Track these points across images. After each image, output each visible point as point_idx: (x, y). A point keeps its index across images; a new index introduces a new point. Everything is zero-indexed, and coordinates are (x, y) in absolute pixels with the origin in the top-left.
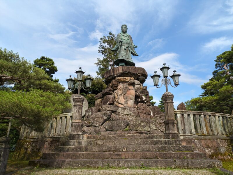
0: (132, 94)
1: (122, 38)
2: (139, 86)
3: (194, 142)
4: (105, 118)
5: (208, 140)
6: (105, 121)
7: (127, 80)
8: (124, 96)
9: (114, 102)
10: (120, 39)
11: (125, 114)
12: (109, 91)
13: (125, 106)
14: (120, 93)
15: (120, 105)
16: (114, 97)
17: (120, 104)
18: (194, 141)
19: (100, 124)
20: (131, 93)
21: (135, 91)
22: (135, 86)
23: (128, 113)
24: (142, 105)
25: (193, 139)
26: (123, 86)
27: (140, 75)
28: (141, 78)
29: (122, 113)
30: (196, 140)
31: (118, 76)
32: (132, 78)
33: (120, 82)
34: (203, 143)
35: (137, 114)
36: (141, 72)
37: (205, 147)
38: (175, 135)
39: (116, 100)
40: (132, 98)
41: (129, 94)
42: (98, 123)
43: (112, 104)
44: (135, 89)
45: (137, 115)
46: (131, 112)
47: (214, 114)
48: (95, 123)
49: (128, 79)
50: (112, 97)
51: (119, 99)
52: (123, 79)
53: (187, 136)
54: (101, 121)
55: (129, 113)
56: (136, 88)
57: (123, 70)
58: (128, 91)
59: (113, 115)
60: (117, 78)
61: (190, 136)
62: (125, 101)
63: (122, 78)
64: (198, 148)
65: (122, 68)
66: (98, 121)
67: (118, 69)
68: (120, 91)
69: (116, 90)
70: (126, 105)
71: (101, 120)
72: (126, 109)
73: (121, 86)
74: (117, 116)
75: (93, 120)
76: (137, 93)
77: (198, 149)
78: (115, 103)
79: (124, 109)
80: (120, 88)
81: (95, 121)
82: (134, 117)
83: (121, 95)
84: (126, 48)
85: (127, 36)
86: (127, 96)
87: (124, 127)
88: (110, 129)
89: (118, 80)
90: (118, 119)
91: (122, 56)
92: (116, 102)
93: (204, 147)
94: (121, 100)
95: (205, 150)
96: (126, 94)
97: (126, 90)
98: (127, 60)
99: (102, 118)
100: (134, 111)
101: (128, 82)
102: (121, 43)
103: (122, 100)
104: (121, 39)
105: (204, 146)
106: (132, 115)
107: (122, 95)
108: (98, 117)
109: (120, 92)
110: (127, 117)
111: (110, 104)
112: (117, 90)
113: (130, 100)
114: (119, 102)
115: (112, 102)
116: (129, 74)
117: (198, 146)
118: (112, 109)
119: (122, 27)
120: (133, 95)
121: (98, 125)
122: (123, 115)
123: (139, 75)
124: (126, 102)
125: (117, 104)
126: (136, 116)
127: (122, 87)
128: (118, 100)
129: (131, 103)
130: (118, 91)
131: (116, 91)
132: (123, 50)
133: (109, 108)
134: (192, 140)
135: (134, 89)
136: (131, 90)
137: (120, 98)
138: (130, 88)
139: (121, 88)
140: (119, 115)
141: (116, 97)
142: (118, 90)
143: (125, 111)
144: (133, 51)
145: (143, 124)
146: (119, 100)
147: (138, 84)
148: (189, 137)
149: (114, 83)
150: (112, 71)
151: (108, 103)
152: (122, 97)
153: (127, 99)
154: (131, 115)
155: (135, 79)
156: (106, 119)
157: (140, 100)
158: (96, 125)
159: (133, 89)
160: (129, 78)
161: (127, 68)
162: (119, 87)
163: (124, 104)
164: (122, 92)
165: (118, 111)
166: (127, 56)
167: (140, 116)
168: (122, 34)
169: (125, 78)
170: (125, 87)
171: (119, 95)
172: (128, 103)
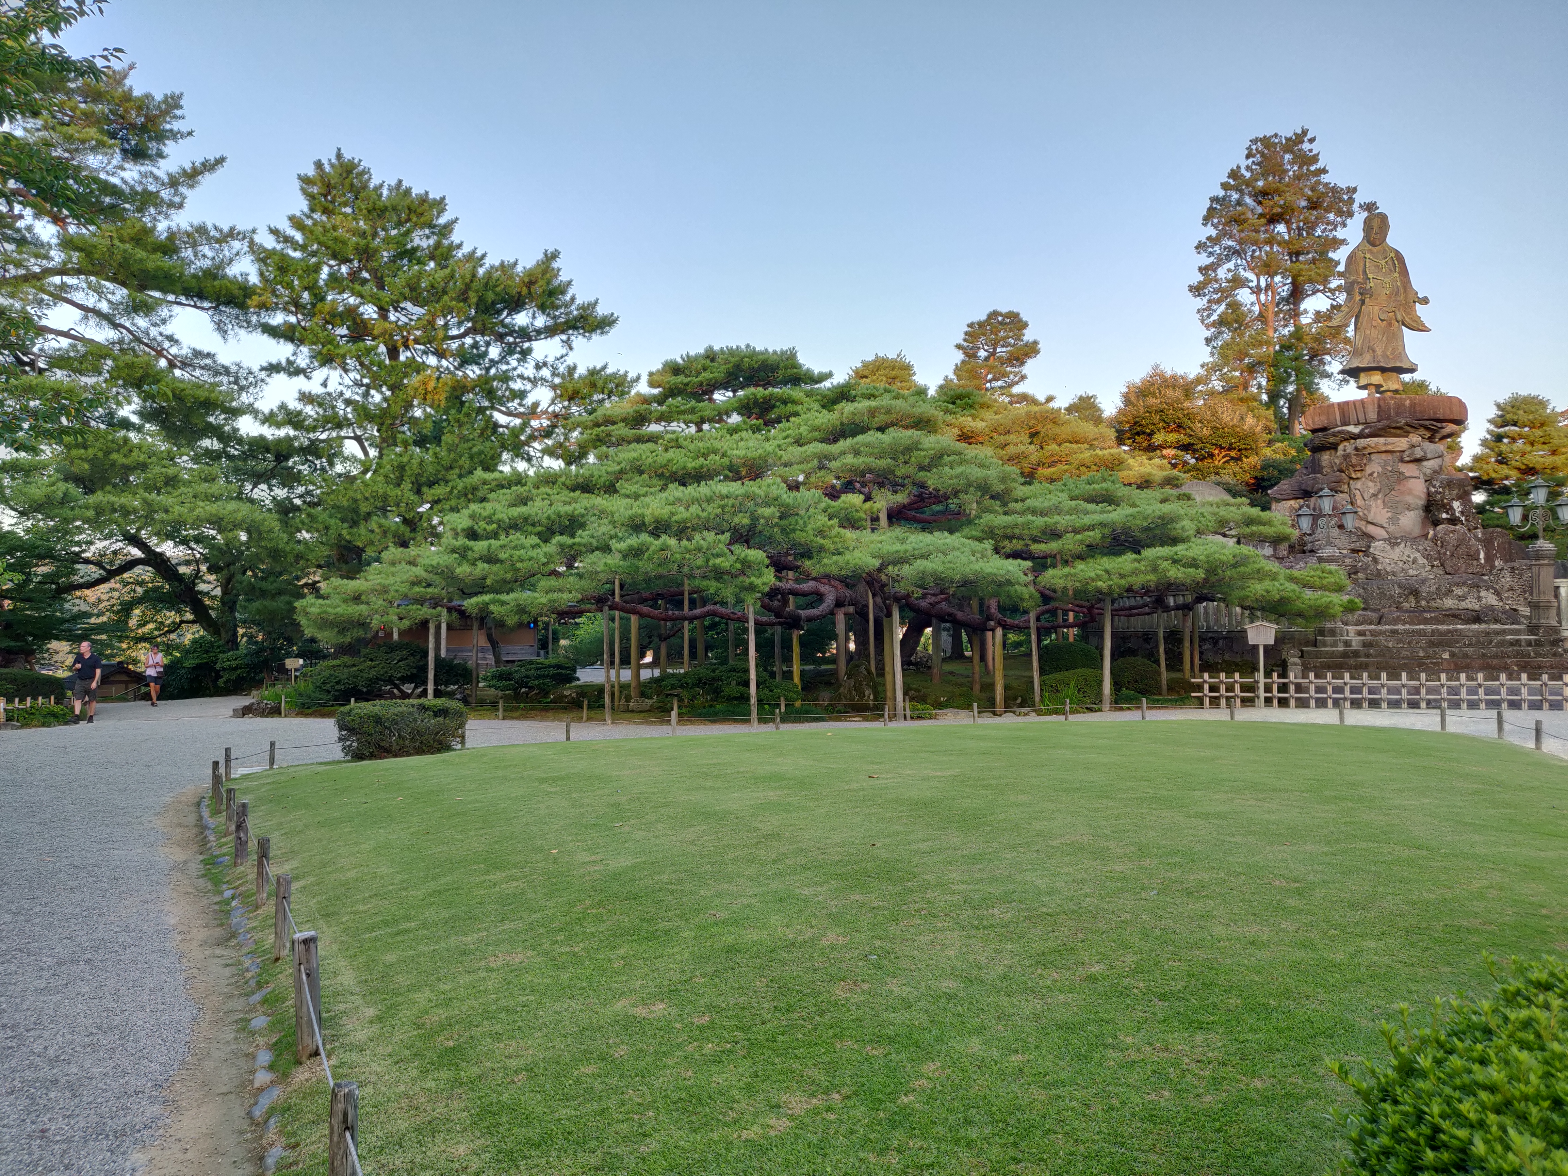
0: (1414, 491)
1: (1370, 276)
2: (1439, 461)
7: (1399, 446)
8: (1387, 499)
10: (1361, 279)
11: (1397, 558)
12: (1336, 485)
13: (1390, 530)
14: (1372, 491)
15: (1374, 530)
16: (1353, 502)
17: (1373, 524)
20: (1410, 489)
21: (1425, 482)
22: (1427, 464)
23: (1405, 558)
24: (1452, 532)
26: (1384, 468)
28: (1447, 429)
29: (1385, 558)
31: (1364, 435)
32: (1415, 438)
33: (1371, 454)
35: (1436, 559)
36: (1448, 413)
38: (1550, 629)
39: (1360, 514)
40: (1413, 506)
41: (1402, 493)
44: (1425, 474)
45: (1436, 563)
46: (1417, 555)
49: (1401, 443)
51: (1368, 508)
52: (1385, 444)
55: (1409, 557)
56: (1428, 471)
57: (1378, 408)
58: (1399, 481)
60: (1361, 442)
62: (1389, 514)
63: (1382, 440)
67: (1364, 407)
68: (1371, 484)
69: (1357, 479)
70: (1392, 528)
72: (1399, 544)
73: (1375, 467)
74: (1371, 566)
76: (1434, 490)
78: (1356, 522)
79: (1394, 545)
80: (1371, 474)
82: (1426, 569)
83: (1374, 495)
84: (1386, 315)
85: (1387, 262)
86: (1397, 499)
89: (1363, 448)
90: (1375, 573)
92: (1359, 518)
94: (1375, 514)
96: (1393, 493)
97: (1393, 482)
98: (1392, 363)
100: (1426, 550)
101: (1402, 452)
103: (1379, 512)
106: (1420, 562)
107: (1380, 496)
109: (1372, 488)
110: (1404, 569)
112: (1361, 481)
113: (1407, 513)
114: (1370, 519)
118: (1352, 546)
120: (1419, 498)
122: (1387, 561)
124: (1394, 520)
125: (1363, 525)
126: (1433, 566)
127: (1380, 469)
128: (1365, 511)
129: (1410, 520)
130: (1364, 483)
131: (1358, 485)
132: (1374, 323)
133: (1344, 542)
135: (1422, 476)
136: (1412, 479)
137: (1374, 506)
138: (1407, 474)
139: (1375, 475)
140: (1376, 562)
141: (1360, 502)
142: (1364, 479)
143: (1397, 551)
144: (1411, 319)
145: (1456, 591)
146: (1369, 511)
147: (1436, 455)
149: (1354, 459)
152: (1379, 502)
153: (1396, 509)
154: (1415, 561)
155: (1425, 440)
157: (1443, 515)
159: (1417, 476)
160: (1404, 440)
162: (1368, 470)
163: (1386, 525)
164: (1378, 487)
165: (1371, 550)
166: (1391, 346)
167: (1445, 564)
168: (1367, 256)
169: (1392, 443)
170: (1390, 468)
171: (1369, 496)
172: (1400, 522)
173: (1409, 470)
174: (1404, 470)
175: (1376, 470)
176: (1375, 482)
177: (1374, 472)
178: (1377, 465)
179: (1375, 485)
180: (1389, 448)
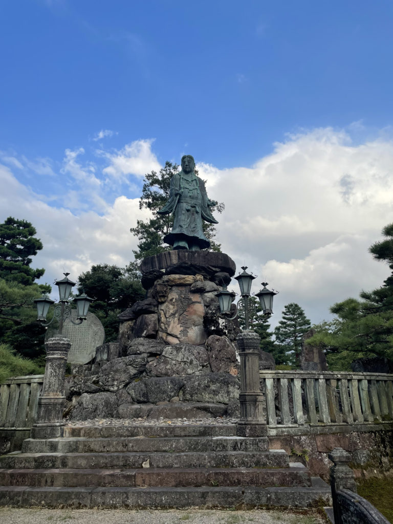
0: (197, 312)
1: (182, 186)
2: (215, 294)
3: (298, 442)
4: (133, 371)
5: (331, 436)
6: (132, 378)
7: (188, 281)
8: (181, 317)
9: (157, 332)
10: (177, 188)
11: (180, 360)
12: (147, 306)
13: (181, 340)
14: (171, 311)
15: (170, 339)
16: (159, 320)
17: (171, 335)
18: (301, 438)
19: (120, 387)
20: (195, 311)
21: (205, 306)
22: (206, 294)
23: (185, 360)
24: (218, 340)
25: (297, 435)
26: (180, 295)
27: (217, 270)
28: (221, 274)
29: (172, 359)
30: (303, 438)
31: (168, 273)
32: (199, 277)
33: (172, 286)
34: (319, 444)
35: (205, 361)
36: (220, 263)
37: (323, 453)
38: (256, 428)
39: (163, 327)
40: (197, 322)
41: (191, 314)
42: (116, 383)
43: (152, 336)
44: (205, 301)
45: (205, 364)
46: (193, 357)
47: (349, 375)
48: (110, 384)
49: (189, 278)
50: (153, 319)
51: (168, 324)
52: (179, 279)
53: (285, 428)
54: (123, 379)
55: (188, 359)
56: (208, 300)
57: (179, 258)
58: (189, 305)
59: (153, 362)
60: (165, 278)
61: (292, 427)
62: (182, 328)
63: (177, 276)
65: (178, 255)
66: (117, 380)
67: (170, 257)
68: (171, 307)
69: (162, 303)
70: (183, 338)
71: (124, 377)
72: (181, 348)
73: (174, 295)
74: (162, 366)
75: (106, 375)
76: (210, 311)
78: (161, 334)
79: (178, 349)
80: (171, 300)
81: (110, 379)
82: (199, 369)
83: (173, 315)
84: (189, 208)
85: (192, 181)
86: (187, 317)
87: (172, 394)
88: (142, 399)
89: (167, 281)
90: (163, 371)
91: (181, 226)
92: (163, 331)
93: (320, 452)
94: (173, 328)
95: (322, 460)
96: (185, 313)
97: (185, 305)
98: (191, 235)
99: (125, 371)
100: (199, 353)
101: (190, 285)
102: (178, 197)
103: (175, 327)
104: (180, 188)
105: (320, 450)
106: (194, 363)
107: (177, 315)
108: (117, 371)
109: (172, 309)
110: (184, 369)
111: (149, 336)
112: (165, 305)
113: (193, 327)
114: (169, 332)
115: (153, 333)
116: (192, 268)
117: (308, 450)
118: (151, 350)
119: (182, 161)
120: (199, 316)
121: (116, 388)
122: (174, 362)
123: (214, 269)
124: (184, 332)
125: (164, 335)
126: (203, 366)
127: (177, 297)
128: (166, 326)
129: (194, 332)
130: (167, 306)
131: (163, 307)
132: (183, 212)
133: (146, 347)
134: (296, 437)
135: (202, 302)
136: (197, 304)
137: (172, 322)
138: (194, 300)
139: (174, 300)
140: (166, 362)
141: (163, 319)
142: (167, 303)
143: (180, 354)
144: (206, 214)
145: (213, 387)
146: (169, 326)
147: (213, 289)
148: (288, 432)
149: (158, 288)
150: (156, 259)
151: (143, 335)
152: (176, 319)
153: (186, 325)
154: (191, 362)
155: (205, 278)
156: (135, 375)
157: (213, 328)
158: (112, 389)
159: (200, 303)
160: (191, 277)
161: (189, 255)
162: (170, 297)
163: (179, 336)
164: (176, 309)
165: (164, 353)
166: (193, 226)
167: (212, 364)
168: (182, 176)
169: (184, 278)
170: (183, 296)
171: (169, 315)
172: (188, 334)
173: (196, 298)
174: (192, 298)
175: (174, 297)
176: (174, 305)
177: (173, 298)
178: (175, 294)
179: (174, 308)
180: (182, 281)
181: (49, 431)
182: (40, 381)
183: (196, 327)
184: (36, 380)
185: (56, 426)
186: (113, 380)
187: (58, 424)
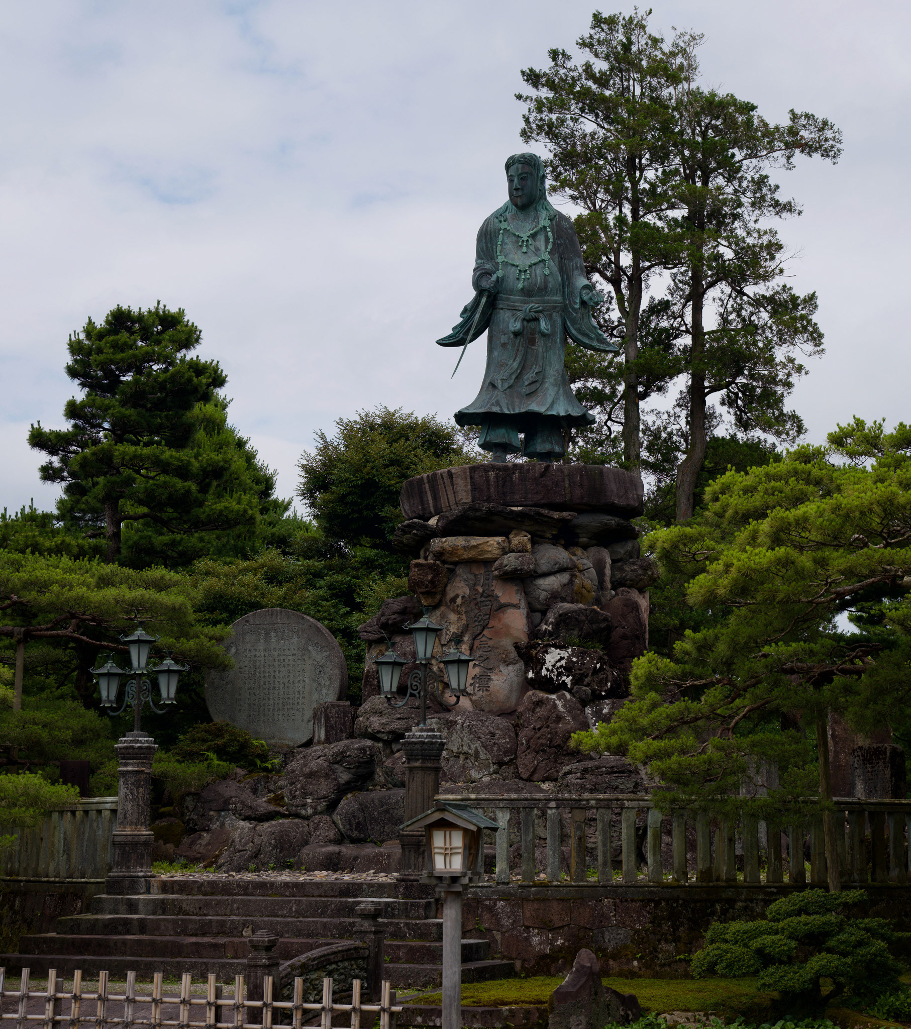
0: (511, 631)
1: (499, 260)
3: (491, 909)
4: (344, 777)
5: (555, 903)
6: (343, 790)
7: (487, 552)
8: (476, 644)
10: (491, 265)
11: (455, 749)
13: (474, 697)
14: (453, 629)
18: (495, 904)
19: (319, 808)
20: (507, 627)
21: (534, 611)
22: (538, 582)
23: (465, 749)
24: (539, 703)
25: (490, 900)
26: (473, 588)
30: (501, 904)
31: (448, 530)
33: (454, 565)
34: (528, 914)
35: (507, 753)
37: (534, 928)
40: (511, 656)
41: (497, 634)
42: (309, 801)
45: (506, 759)
46: (478, 745)
48: (297, 801)
49: (491, 545)
52: (465, 547)
54: (323, 793)
55: (470, 748)
56: (541, 596)
58: (493, 613)
60: (437, 543)
62: (477, 670)
63: (460, 541)
64: (504, 930)
65: (471, 478)
66: (311, 794)
67: (453, 484)
68: (453, 617)
69: (431, 608)
70: (478, 695)
71: (325, 788)
72: (457, 723)
73: (460, 588)
77: (503, 933)
80: (453, 600)
81: (298, 793)
82: (491, 770)
84: (519, 327)
86: (490, 643)
89: (439, 554)
93: (528, 927)
95: (527, 939)
96: (485, 632)
97: (485, 613)
99: (327, 776)
100: (493, 735)
101: (493, 561)
102: (485, 299)
105: (527, 924)
106: (482, 756)
107: (466, 638)
108: (311, 775)
109: (454, 623)
110: (464, 768)
112: (439, 612)
113: (502, 668)
116: (493, 519)
117: (506, 922)
121: (310, 811)
122: (444, 754)
124: (482, 680)
126: (500, 764)
127: (467, 591)
129: (505, 681)
130: (443, 616)
131: (435, 617)
133: (385, 719)
134: (487, 903)
135: (523, 604)
136: (510, 611)
138: (503, 600)
139: (459, 601)
142: (443, 608)
143: (455, 736)
147: (558, 567)
148: (474, 893)
150: (427, 486)
153: (487, 663)
154: (476, 755)
156: (348, 783)
158: (303, 812)
159: (516, 606)
160: (497, 540)
161: (497, 476)
162: (450, 593)
164: (464, 622)
166: (528, 378)
168: (503, 226)
170: (481, 590)
171: (448, 638)
172: (491, 684)
173: (508, 594)
174: (500, 594)
175: (460, 592)
176: (460, 613)
177: (457, 596)
178: (462, 584)
179: (459, 619)
180: (472, 554)
181: (127, 883)
182: (113, 806)
183: (510, 668)
184: (108, 806)
185: (138, 877)
186: (305, 795)
187: (141, 874)
